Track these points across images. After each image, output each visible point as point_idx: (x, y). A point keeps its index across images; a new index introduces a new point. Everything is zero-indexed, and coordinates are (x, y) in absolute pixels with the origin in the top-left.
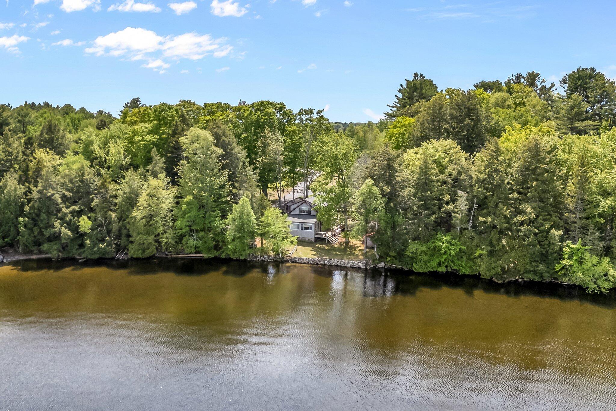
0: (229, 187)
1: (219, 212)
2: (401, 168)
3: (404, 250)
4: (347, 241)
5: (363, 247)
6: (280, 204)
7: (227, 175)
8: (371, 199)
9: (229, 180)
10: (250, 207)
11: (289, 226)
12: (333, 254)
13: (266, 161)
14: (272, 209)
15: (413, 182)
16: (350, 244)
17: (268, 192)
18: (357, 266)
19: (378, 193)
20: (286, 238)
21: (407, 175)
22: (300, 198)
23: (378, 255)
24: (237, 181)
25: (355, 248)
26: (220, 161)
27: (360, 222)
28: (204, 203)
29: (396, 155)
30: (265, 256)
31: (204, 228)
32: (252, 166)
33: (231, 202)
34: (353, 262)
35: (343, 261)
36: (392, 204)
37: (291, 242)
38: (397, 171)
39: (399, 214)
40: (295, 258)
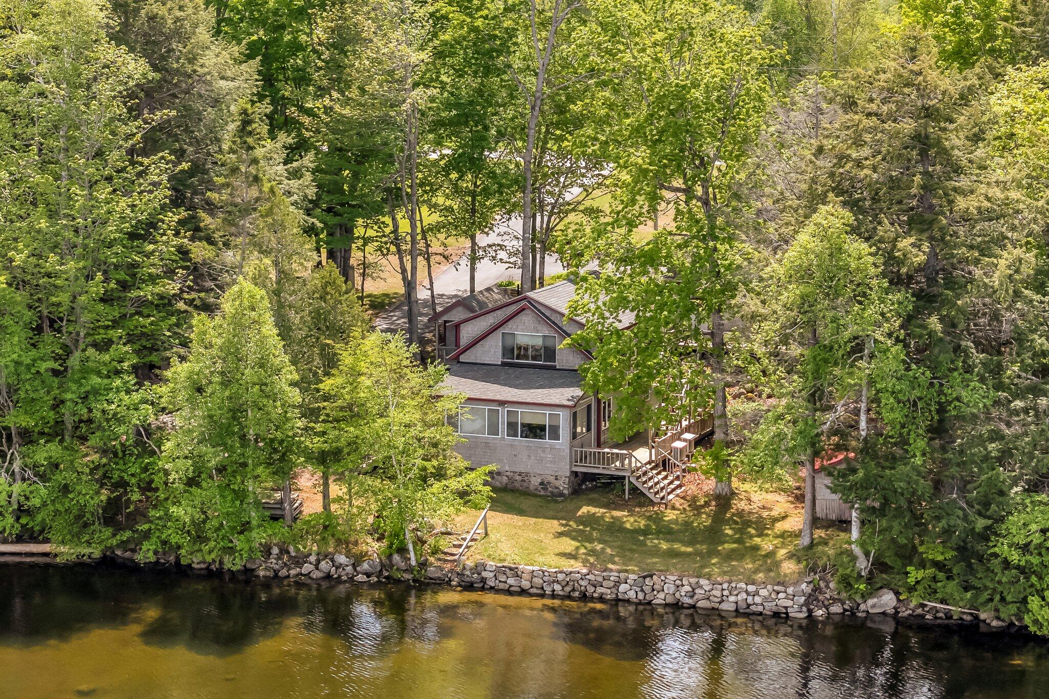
0: (177, 234)
1: (128, 348)
2: (980, 153)
3: (985, 536)
4: (723, 489)
5: (796, 521)
6: (410, 316)
7: (165, 177)
8: (837, 295)
9: (177, 201)
10: (270, 329)
11: (452, 421)
12: (656, 552)
13: (346, 111)
14: (374, 339)
15: (1035, 220)
16: (739, 505)
17: (356, 257)
18: (770, 607)
19: (872, 271)
20: (440, 474)
21: (1005, 189)
22: (503, 288)
23: (867, 554)
24: (211, 208)
25: (762, 526)
26: (134, 112)
27: (784, 401)
28: (59, 305)
29: (954, 92)
30: (342, 559)
31: (59, 423)
32: (284, 138)
33: (181, 305)
34: (751, 588)
35: (703, 582)
36: (934, 323)
37: (462, 494)
38: (958, 170)
39: (968, 370)
40: (479, 568)
